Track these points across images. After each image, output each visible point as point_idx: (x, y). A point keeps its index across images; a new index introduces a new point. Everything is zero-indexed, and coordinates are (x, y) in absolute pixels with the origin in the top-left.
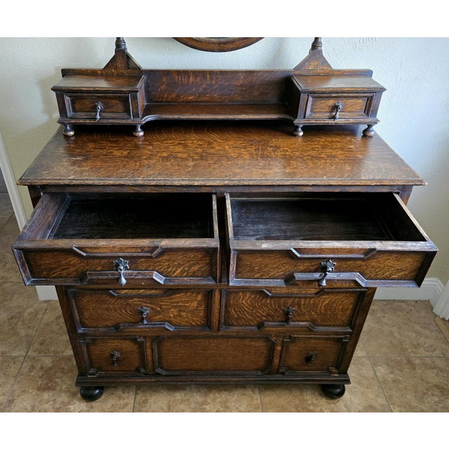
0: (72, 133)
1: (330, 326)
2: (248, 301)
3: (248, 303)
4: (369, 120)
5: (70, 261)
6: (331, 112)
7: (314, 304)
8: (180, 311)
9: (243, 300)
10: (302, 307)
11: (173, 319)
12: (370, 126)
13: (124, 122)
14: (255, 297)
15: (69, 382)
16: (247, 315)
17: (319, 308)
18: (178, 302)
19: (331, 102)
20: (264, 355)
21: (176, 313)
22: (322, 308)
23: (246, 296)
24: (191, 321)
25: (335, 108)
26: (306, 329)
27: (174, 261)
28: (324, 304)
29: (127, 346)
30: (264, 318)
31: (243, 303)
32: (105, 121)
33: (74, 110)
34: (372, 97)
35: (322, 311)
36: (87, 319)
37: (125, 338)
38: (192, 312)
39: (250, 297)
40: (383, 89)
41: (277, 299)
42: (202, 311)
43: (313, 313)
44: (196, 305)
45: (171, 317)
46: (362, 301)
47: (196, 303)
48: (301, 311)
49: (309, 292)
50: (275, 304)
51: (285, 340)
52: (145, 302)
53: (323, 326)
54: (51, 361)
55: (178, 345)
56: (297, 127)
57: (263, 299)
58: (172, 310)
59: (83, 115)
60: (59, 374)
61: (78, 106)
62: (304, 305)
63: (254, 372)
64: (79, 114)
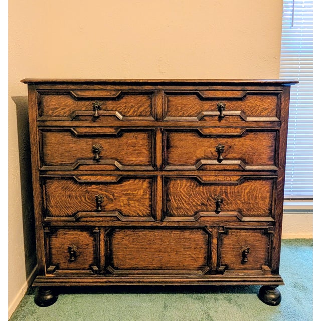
1: (254, 216)
2: (185, 189)
3: (185, 192)
5: (67, 103)
7: (238, 192)
8: (129, 199)
9: (180, 188)
10: (229, 195)
11: (123, 208)
14: (190, 185)
16: (185, 204)
17: (242, 196)
18: (127, 190)
20: (203, 250)
21: (126, 202)
22: (246, 196)
23: (183, 183)
24: (139, 211)
26: (235, 218)
27: (129, 103)
28: (246, 191)
29: (84, 238)
30: (199, 208)
31: (180, 192)
35: (246, 200)
36: (52, 207)
37: (83, 229)
38: (139, 200)
39: (186, 185)
41: (208, 187)
42: (148, 200)
43: (239, 202)
44: (142, 193)
45: (121, 206)
46: (276, 189)
47: (142, 190)
48: (229, 199)
49: (232, 179)
50: (206, 192)
51: (219, 231)
52: (101, 190)
53: (249, 216)
55: (128, 238)
57: (196, 187)
58: (123, 198)
62: (230, 193)
63: (196, 272)
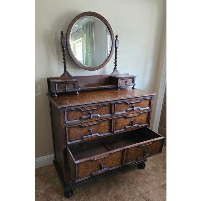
0: (56, 96)
4: (133, 84)
6: (125, 83)
8: (113, 161)
12: (134, 86)
13: (74, 90)
15: (56, 195)
18: (113, 157)
19: (125, 80)
25: (126, 82)
27: (102, 110)
32: (68, 91)
33: (58, 88)
34: (134, 79)
40: (135, 77)
42: (120, 159)
44: (118, 157)
52: (102, 161)
54: (44, 191)
56: (118, 88)
58: (111, 161)
59: (61, 89)
60: (50, 194)
61: (59, 87)
64: (59, 90)
